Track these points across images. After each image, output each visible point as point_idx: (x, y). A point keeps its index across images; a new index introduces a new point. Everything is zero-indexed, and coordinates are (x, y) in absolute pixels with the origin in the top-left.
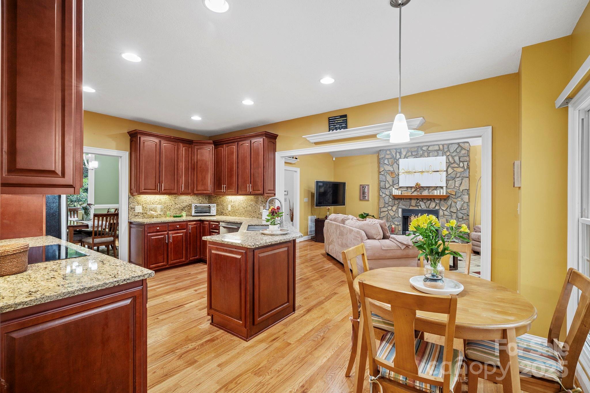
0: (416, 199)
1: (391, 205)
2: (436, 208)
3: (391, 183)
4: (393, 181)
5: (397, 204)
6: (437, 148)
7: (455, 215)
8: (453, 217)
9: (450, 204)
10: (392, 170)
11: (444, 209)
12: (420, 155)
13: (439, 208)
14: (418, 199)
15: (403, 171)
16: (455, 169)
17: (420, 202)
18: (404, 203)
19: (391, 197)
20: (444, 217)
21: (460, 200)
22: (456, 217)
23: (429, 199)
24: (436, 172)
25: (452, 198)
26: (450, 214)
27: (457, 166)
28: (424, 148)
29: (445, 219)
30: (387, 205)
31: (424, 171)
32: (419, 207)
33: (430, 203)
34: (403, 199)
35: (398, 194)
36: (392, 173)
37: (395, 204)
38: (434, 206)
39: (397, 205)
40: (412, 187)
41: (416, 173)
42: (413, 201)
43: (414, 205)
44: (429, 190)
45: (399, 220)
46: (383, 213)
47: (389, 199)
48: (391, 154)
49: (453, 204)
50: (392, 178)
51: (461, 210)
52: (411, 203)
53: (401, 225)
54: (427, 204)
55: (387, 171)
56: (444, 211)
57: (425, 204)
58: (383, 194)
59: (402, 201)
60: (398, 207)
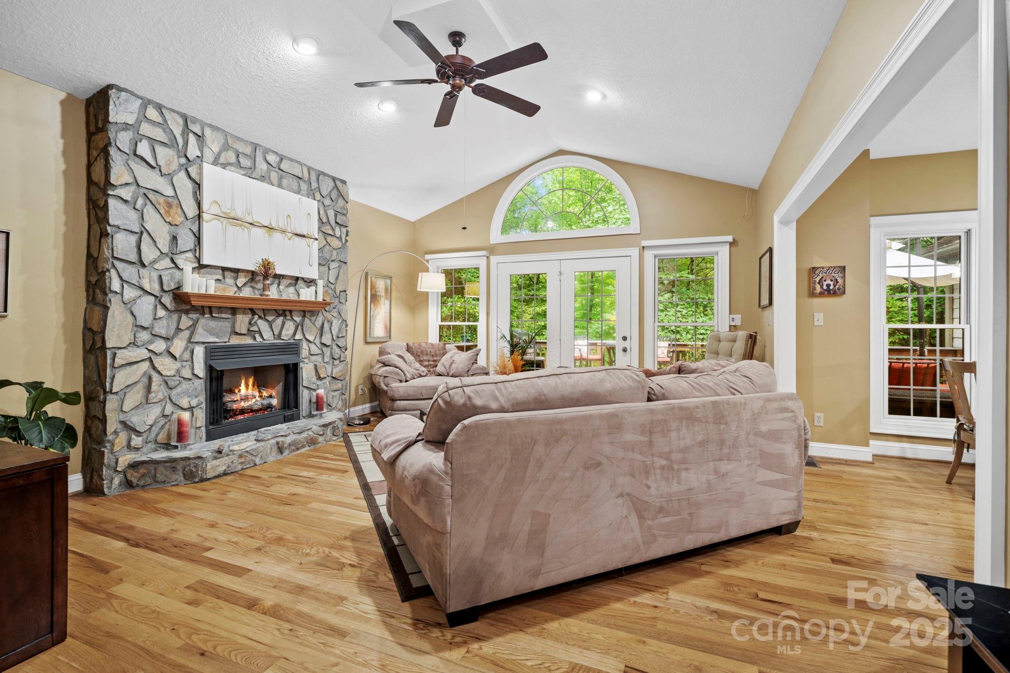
0: (249, 312)
1: (163, 333)
2: (297, 337)
3: (164, 244)
4: (175, 238)
5: (187, 329)
6: (297, 171)
7: (329, 353)
8: (325, 357)
9: (321, 325)
10: (169, 192)
11: (311, 338)
12: (260, 174)
13: (301, 338)
14: (253, 312)
15: (216, 210)
16: (329, 239)
17: (260, 322)
18: (213, 324)
19: (167, 300)
20: (310, 358)
21: (335, 314)
23: (281, 312)
24: (300, 238)
26: (320, 352)
27: (331, 232)
28: (272, 158)
29: (312, 364)
30: (144, 336)
31: (274, 225)
32: (257, 336)
33: (283, 324)
34: (207, 310)
35: (203, 292)
36: (170, 205)
37: (178, 330)
38: (291, 332)
39: (186, 334)
40: (236, 271)
41: (255, 230)
42: (241, 316)
43: (244, 331)
44: (279, 285)
45: (195, 389)
46: (128, 369)
47: (154, 308)
48: (164, 125)
49: (326, 325)
50: (167, 226)
51: (338, 339)
52: (233, 327)
53: (204, 405)
54: (275, 327)
55: (146, 191)
56: (311, 345)
57: (271, 327)
58: (125, 286)
59: (206, 316)
60: (192, 340)
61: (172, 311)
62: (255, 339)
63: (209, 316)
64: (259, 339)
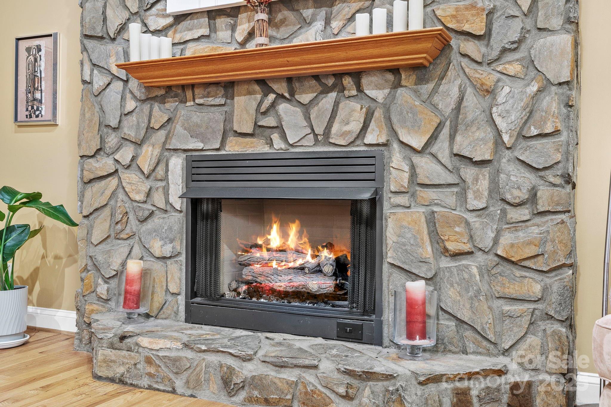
0: (257, 88)
1: (132, 135)
2: (370, 138)
5: (163, 127)
7: (484, 184)
8: (470, 195)
9: (453, 106)
11: (418, 142)
13: (382, 140)
14: (265, 87)
17: (283, 107)
18: (196, 117)
20: (413, 195)
22: (490, 192)
23: (331, 81)
25: (465, 62)
26: (451, 179)
29: (422, 210)
30: (112, 140)
32: (275, 137)
33: (336, 104)
34: (189, 95)
37: (150, 129)
38: (355, 126)
39: (162, 136)
42: (242, 98)
43: (247, 128)
45: (170, 229)
47: (123, 98)
51: (524, 143)
52: (228, 119)
53: (183, 258)
54: (317, 117)
56: (417, 159)
57: (308, 118)
58: (95, 72)
59: (188, 104)
60: (167, 147)
61: (143, 101)
62: (271, 144)
63: (192, 103)
64: (278, 144)
